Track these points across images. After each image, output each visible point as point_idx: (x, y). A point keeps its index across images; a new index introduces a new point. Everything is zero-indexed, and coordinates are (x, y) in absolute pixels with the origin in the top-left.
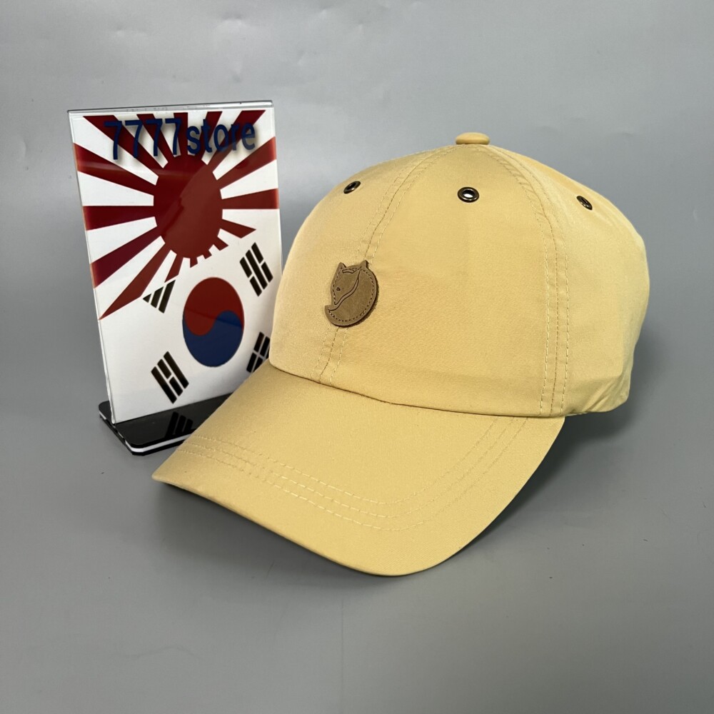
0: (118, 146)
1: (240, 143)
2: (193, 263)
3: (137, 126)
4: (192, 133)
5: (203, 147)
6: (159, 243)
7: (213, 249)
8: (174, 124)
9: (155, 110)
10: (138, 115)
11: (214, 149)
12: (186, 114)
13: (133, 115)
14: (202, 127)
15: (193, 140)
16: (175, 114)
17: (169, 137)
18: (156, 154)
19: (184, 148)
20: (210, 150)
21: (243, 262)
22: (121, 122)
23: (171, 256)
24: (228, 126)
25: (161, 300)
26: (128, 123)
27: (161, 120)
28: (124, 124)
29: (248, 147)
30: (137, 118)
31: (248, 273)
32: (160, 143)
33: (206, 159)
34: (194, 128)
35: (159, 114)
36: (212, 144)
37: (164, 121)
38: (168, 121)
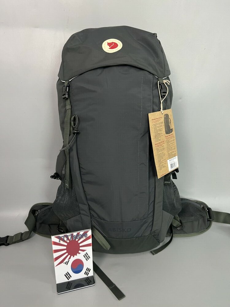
2: (74, 257)
6: (67, 254)
7: (78, 254)
14: (76, 235)
15: (74, 237)
17: (70, 237)
19: (72, 239)
21: (84, 256)
23: (69, 256)
25: (67, 263)
30: (64, 236)
31: (85, 257)
32: (68, 239)
33: (77, 240)
35: (68, 234)
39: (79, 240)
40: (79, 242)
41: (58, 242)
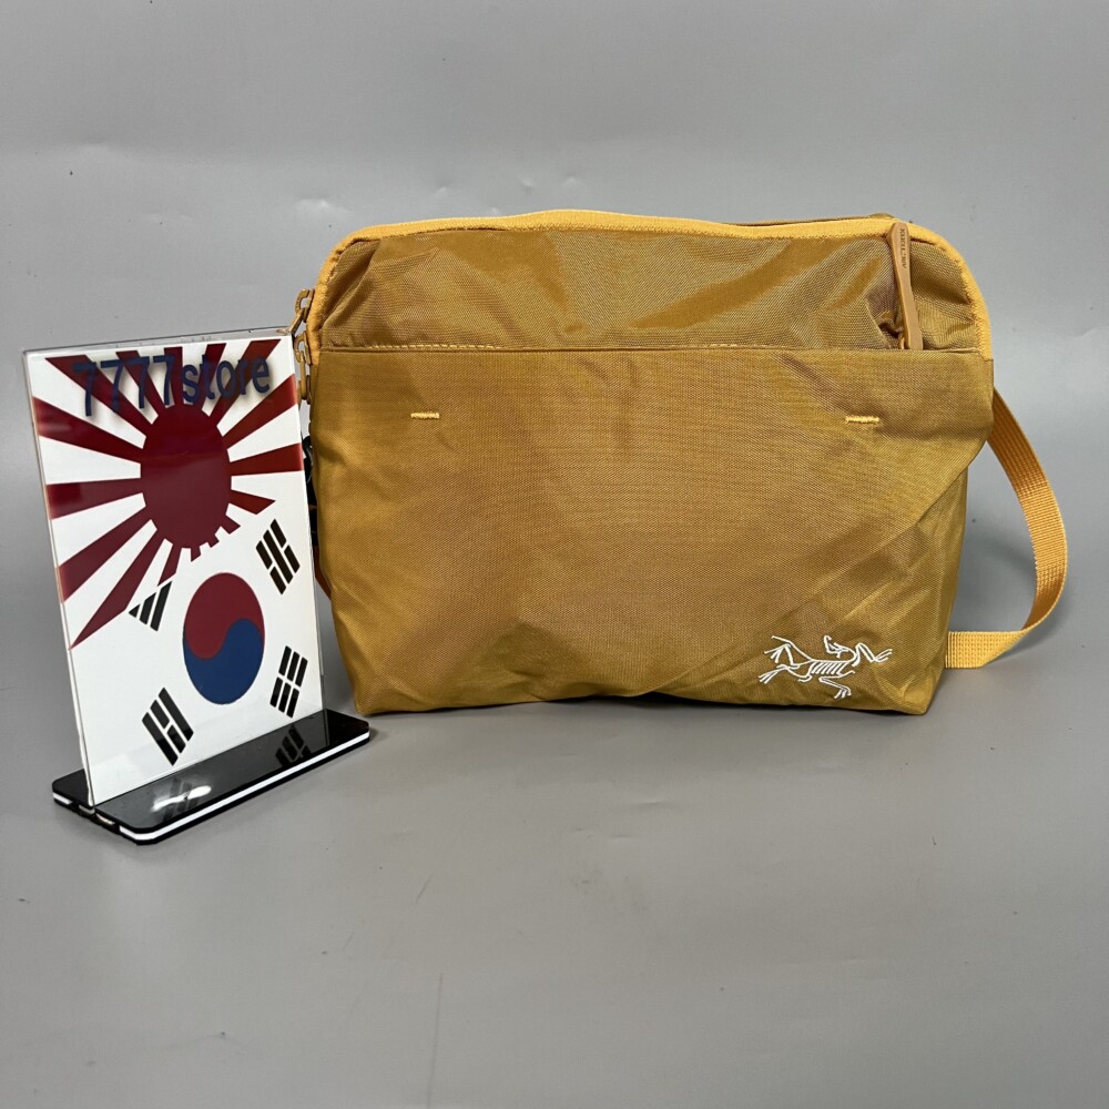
0: (93, 399)
1: (251, 385)
3: (116, 369)
8: (164, 364)
9: (141, 345)
10: (118, 353)
11: (218, 395)
12: (181, 348)
13: (109, 354)
16: (165, 349)
17: (159, 382)
18: (142, 406)
20: (212, 397)
21: (260, 548)
22: (95, 363)
25: (153, 613)
26: (106, 364)
27: (148, 358)
28: (99, 365)
29: (260, 389)
30: (116, 357)
31: (268, 563)
34: (190, 367)
35: (146, 350)
37: (151, 360)
38: (157, 359)
39: (219, 412)
40: (225, 426)
41: (79, 412)
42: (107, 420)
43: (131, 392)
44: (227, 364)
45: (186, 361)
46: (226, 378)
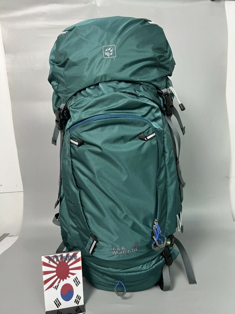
1: (74, 258)
2: (63, 281)
4: (64, 257)
5: (66, 259)
6: (57, 277)
7: (67, 278)
11: (68, 260)
14: (66, 256)
15: (64, 258)
17: (59, 258)
19: (62, 260)
20: (67, 260)
21: (74, 280)
22: (50, 257)
23: (59, 279)
24: (71, 256)
25: (56, 288)
30: (53, 256)
32: (57, 260)
33: (66, 262)
36: (68, 259)
39: (68, 262)
40: (69, 264)
41: (48, 263)
42: (51, 263)
43: (55, 260)
44: (70, 256)
45: (63, 256)
46: (70, 258)
